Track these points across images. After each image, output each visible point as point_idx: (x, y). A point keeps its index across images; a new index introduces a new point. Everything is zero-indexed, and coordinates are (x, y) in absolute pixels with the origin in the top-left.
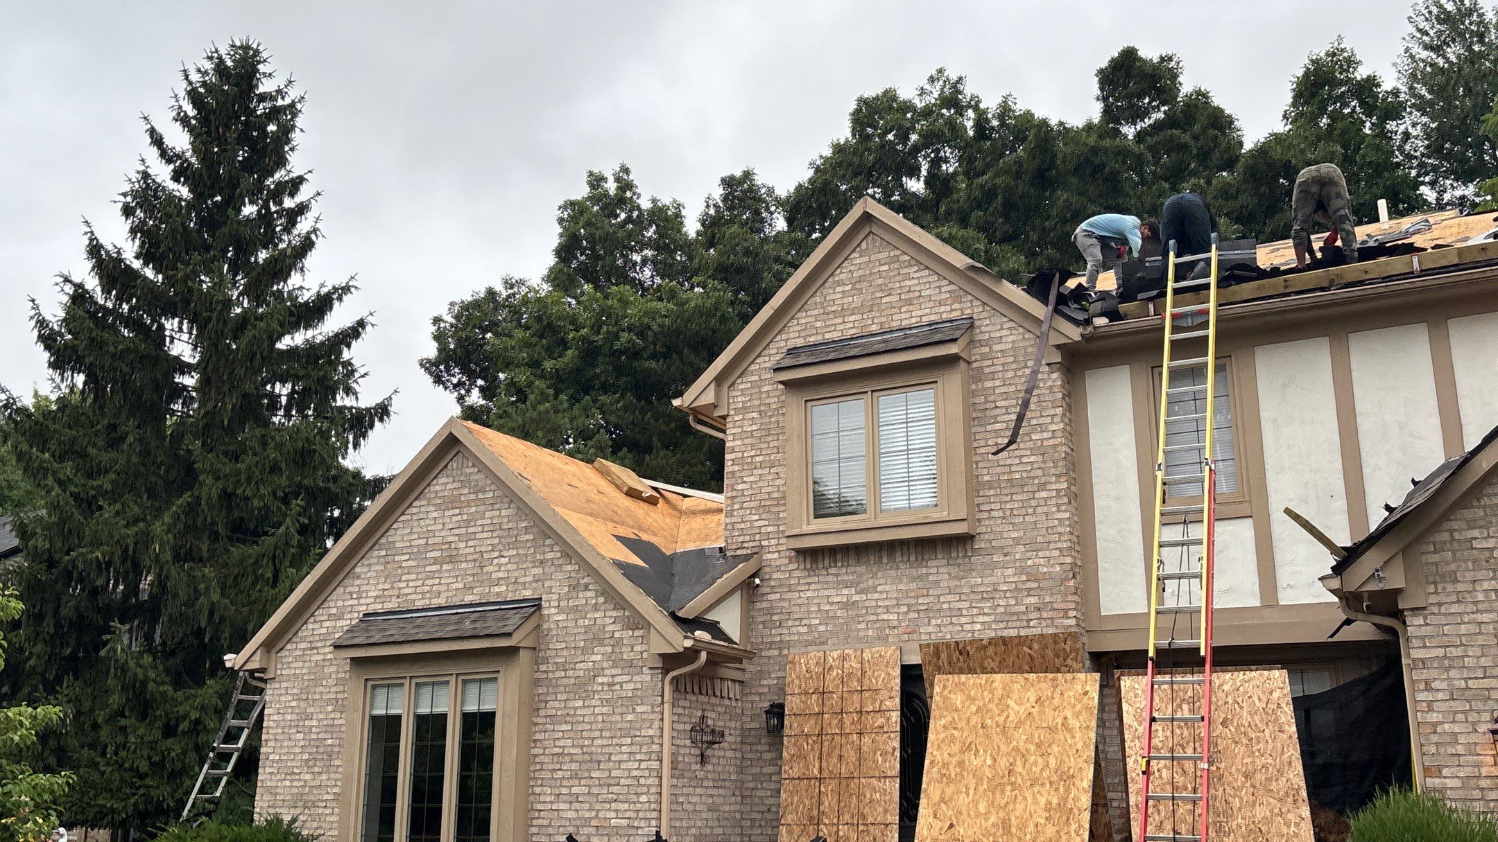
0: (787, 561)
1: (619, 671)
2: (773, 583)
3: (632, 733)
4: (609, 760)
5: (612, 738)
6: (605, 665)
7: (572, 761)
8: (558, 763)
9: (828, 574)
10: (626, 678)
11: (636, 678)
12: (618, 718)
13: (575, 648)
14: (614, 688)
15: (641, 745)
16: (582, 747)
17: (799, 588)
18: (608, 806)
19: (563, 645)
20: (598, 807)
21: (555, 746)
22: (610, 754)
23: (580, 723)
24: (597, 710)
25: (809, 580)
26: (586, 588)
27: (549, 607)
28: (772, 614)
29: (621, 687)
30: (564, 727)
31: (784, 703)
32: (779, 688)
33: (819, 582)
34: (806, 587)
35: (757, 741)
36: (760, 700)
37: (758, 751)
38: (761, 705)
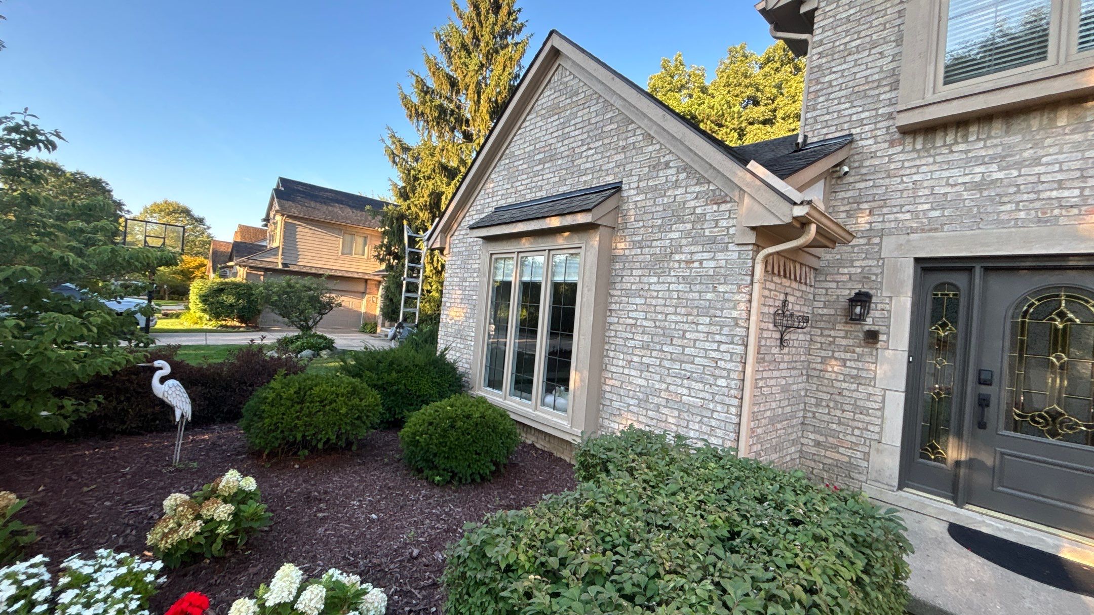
0: (886, 145)
1: (700, 248)
2: (864, 171)
3: (712, 311)
4: (684, 337)
5: (687, 315)
6: (684, 242)
7: (644, 333)
8: (630, 332)
9: (952, 152)
10: (706, 256)
11: (720, 256)
12: (696, 295)
13: (652, 227)
14: (692, 265)
15: (722, 327)
16: (655, 321)
18: (679, 382)
19: (641, 224)
20: (669, 380)
21: (629, 317)
22: (685, 331)
23: (653, 298)
24: (672, 287)
25: (918, 163)
26: (667, 165)
27: (629, 189)
29: (701, 264)
30: (639, 301)
31: (871, 292)
32: (865, 277)
33: (935, 162)
34: (914, 170)
35: (830, 326)
36: (838, 288)
37: (830, 336)
38: (839, 292)
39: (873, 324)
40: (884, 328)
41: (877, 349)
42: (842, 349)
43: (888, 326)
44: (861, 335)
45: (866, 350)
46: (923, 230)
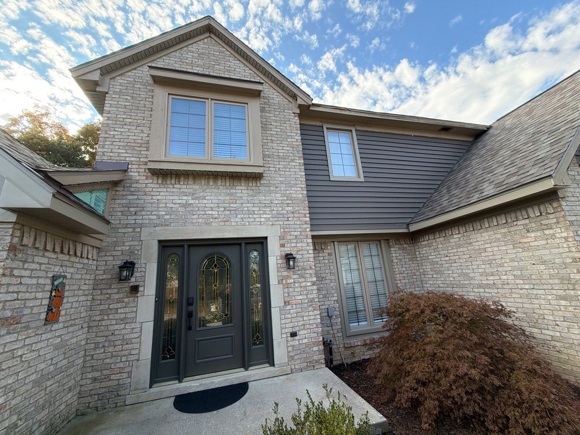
0: (144, 178)
2: (132, 189)
9: (174, 187)
17: (152, 193)
25: (159, 190)
28: (129, 207)
31: (135, 261)
32: (131, 252)
33: (167, 191)
34: (158, 194)
35: (108, 287)
36: (114, 260)
37: (107, 294)
38: (114, 263)
39: (136, 281)
40: (142, 283)
41: (137, 297)
42: (116, 301)
43: (144, 282)
44: (128, 290)
45: (130, 299)
46: (162, 225)
